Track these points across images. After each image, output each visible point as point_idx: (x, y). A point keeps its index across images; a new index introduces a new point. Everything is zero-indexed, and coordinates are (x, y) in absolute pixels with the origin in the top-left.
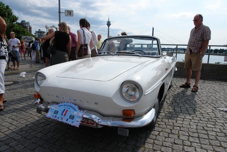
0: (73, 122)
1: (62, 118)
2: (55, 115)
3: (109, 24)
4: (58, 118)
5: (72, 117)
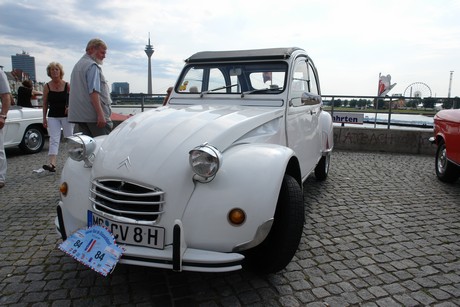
3: (149, 51)
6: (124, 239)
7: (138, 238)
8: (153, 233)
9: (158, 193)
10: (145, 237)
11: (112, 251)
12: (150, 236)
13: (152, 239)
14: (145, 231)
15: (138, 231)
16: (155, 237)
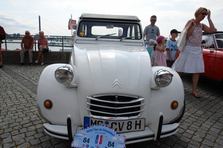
6: (121, 130)
7: (129, 127)
8: (138, 123)
9: (140, 99)
10: (133, 126)
11: (118, 139)
12: (136, 124)
13: (138, 126)
14: (134, 122)
15: (130, 124)
16: (140, 124)
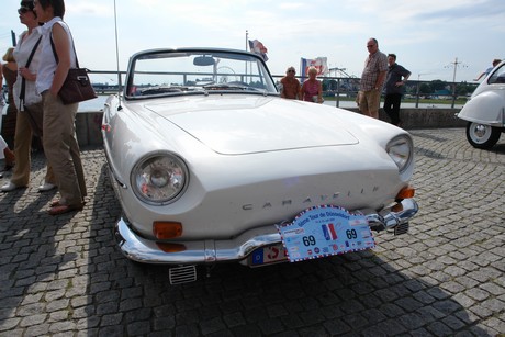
0: (359, 243)
1: (335, 247)
2: (312, 247)
4: (326, 250)
5: (352, 234)
